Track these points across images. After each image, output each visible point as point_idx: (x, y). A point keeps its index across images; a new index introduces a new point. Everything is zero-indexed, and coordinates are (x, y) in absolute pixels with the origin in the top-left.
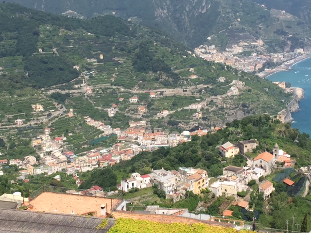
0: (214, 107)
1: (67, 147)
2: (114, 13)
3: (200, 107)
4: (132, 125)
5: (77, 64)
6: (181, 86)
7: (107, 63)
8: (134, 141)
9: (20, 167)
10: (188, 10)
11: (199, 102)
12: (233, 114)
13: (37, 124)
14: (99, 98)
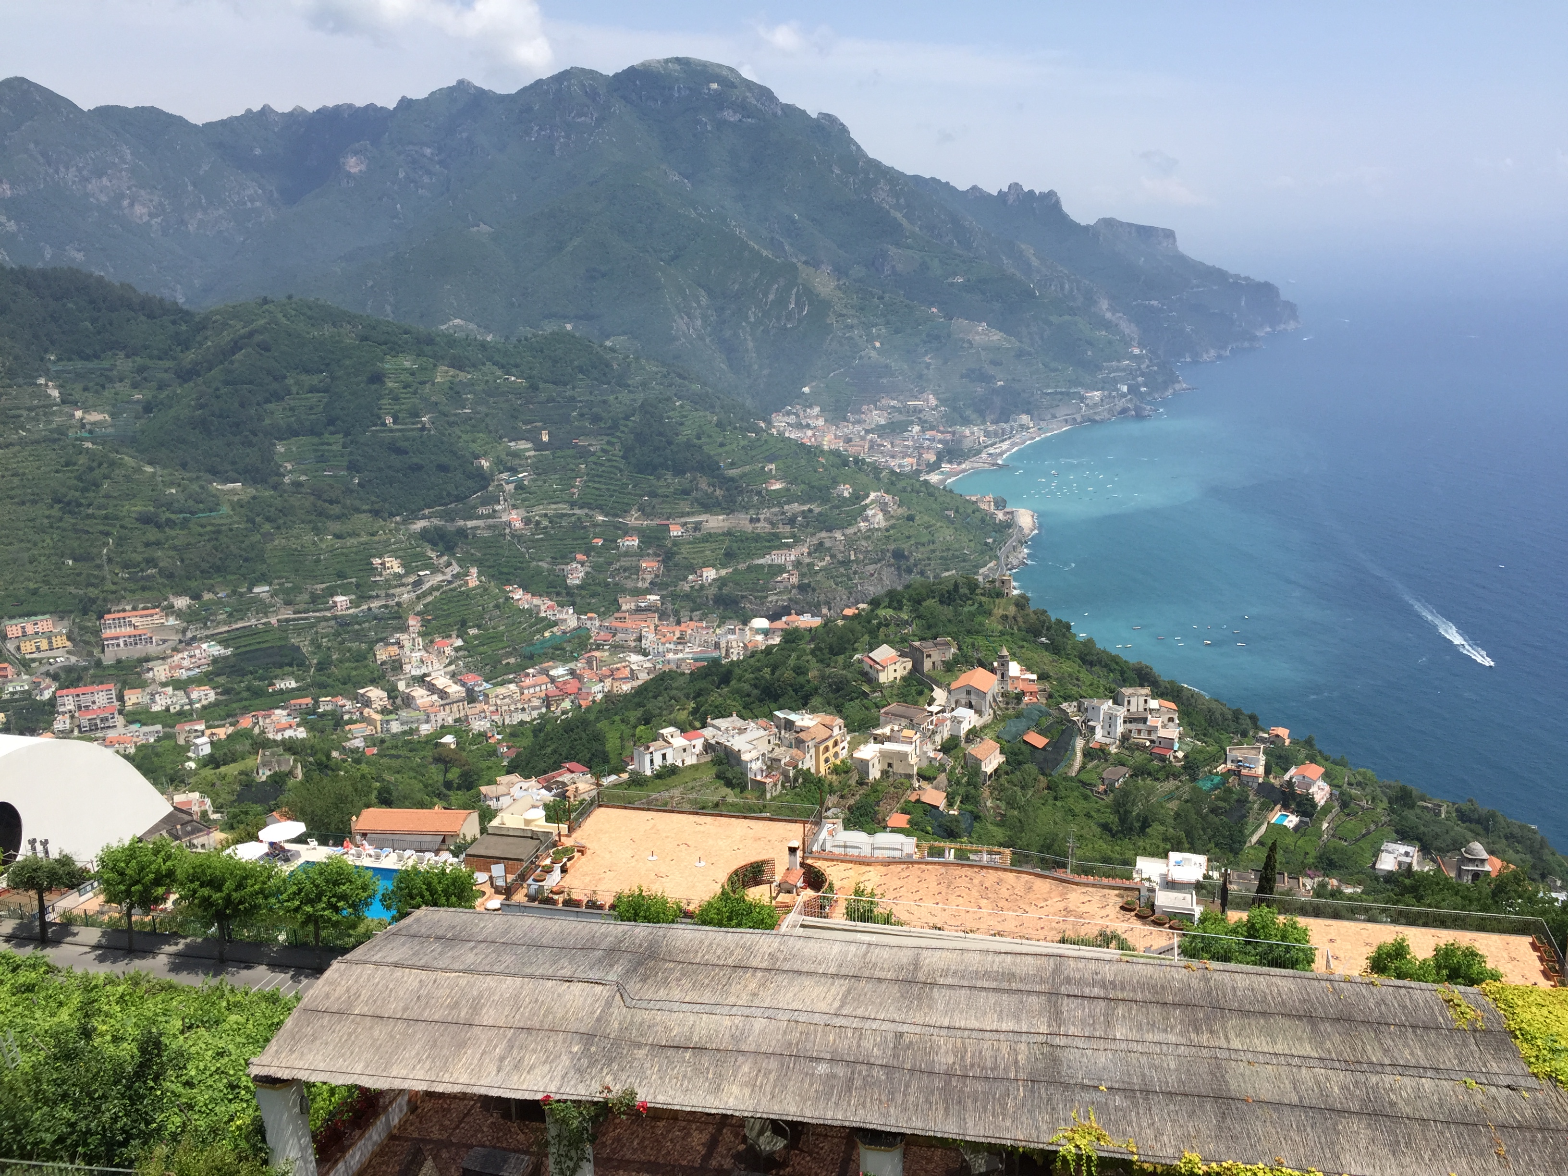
0: (827, 558)
1: (466, 665)
2: (569, 327)
3: (793, 558)
4: (627, 604)
5: (485, 455)
6: (745, 508)
7: (559, 453)
8: (633, 644)
9: (346, 717)
10: (752, 320)
11: (789, 546)
12: (872, 575)
13: (386, 606)
14: (541, 539)
